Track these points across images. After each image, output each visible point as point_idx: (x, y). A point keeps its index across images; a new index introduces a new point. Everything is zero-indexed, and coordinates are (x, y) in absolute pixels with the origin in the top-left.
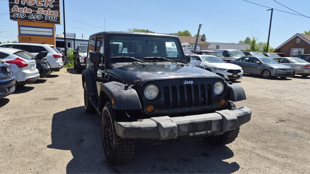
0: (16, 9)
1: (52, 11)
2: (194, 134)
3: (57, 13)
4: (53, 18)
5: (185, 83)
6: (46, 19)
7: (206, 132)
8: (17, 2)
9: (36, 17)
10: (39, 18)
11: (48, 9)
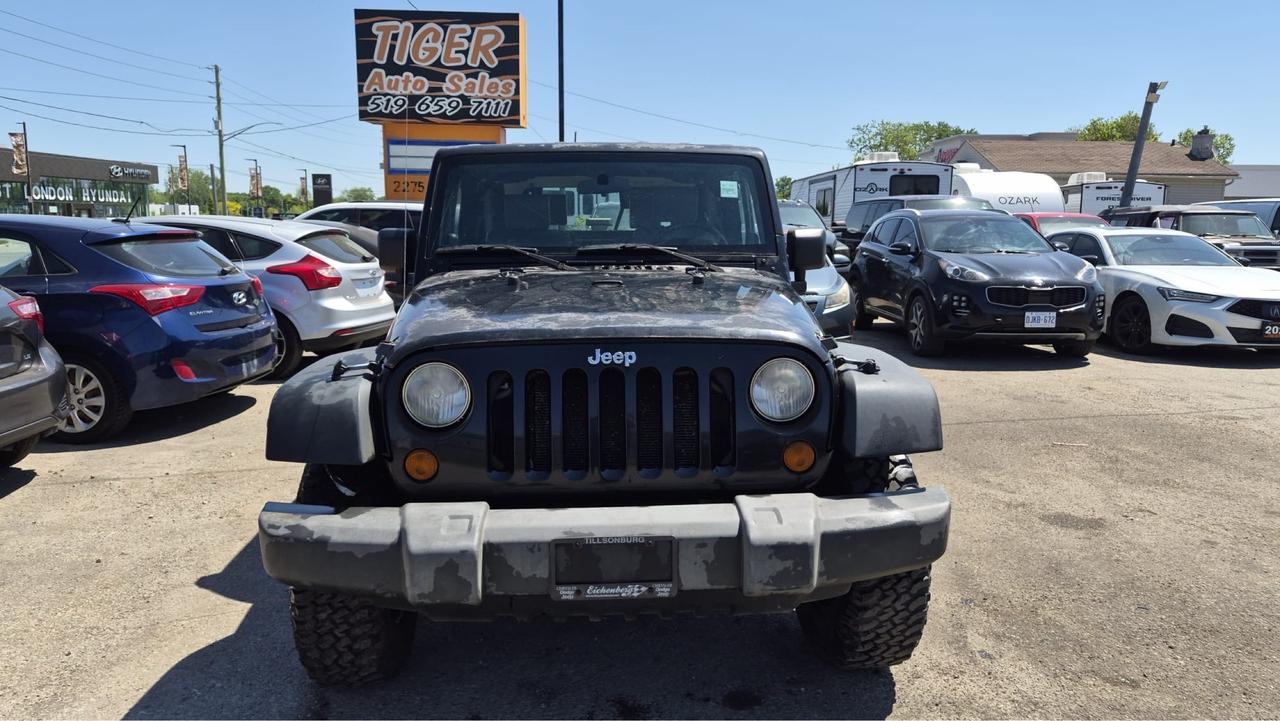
0: (376, 81)
1: (495, 80)
2: (578, 592)
3: (511, 85)
4: (498, 104)
5: (594, 359)
6: (474, 112)
7: (644, 589)
8: (380, 57)
9: (442, 107)
10: (450, 109)
11: (480, 75)
